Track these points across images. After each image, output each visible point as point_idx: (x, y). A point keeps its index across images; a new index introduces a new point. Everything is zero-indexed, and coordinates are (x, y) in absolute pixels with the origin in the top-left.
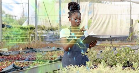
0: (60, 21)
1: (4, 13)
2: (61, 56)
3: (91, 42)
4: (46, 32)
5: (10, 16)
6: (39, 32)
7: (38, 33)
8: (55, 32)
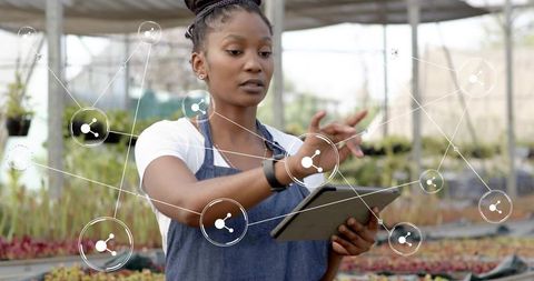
0: (510, 117)
1: (290, 89)
2: (515, 258)
3: (343, 228)
4: (456, 163)
5: (314, 100)
6: (429, 161)
7: (425, 168)
8: (488, 164)
